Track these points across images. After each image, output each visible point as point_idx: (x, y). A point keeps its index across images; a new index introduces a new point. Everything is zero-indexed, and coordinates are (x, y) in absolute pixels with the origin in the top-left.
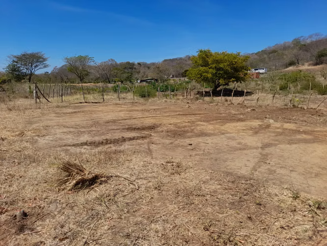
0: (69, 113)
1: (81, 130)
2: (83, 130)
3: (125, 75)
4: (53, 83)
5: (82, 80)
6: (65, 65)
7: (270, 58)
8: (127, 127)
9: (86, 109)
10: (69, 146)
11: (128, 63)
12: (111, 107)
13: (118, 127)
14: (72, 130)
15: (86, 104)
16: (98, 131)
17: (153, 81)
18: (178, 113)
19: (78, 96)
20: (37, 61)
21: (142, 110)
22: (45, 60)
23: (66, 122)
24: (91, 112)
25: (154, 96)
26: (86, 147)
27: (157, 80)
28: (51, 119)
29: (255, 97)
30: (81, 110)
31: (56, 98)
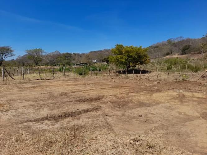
0: (29, 88)
1: (39, 103)
2: (42, 103)
3: (66, 61)
4: (17, 66)
5: (37, 64)
6: (26, 55)
7: (155, 51)
8: (78, 99)
9: (42, 84)
10: (31, 121)
11: (68, 54)
12: (60, 83)
13: (71, 100)
14: (32, 103)
15: (41, 80)
16: (55, 103)
17: (84, 64)
18: (111, 86)
19: (35, 75)
20: (7, 52)
21: (84, 84)
22: (12, 51)
23: (27, 96)
24: (47, 86)
25: (88, 74)
26: (46, 122)
27: (86, 64)
28: (15, 93)
29: (153, 74)
30: (38, 85)
31: (19, 76)
